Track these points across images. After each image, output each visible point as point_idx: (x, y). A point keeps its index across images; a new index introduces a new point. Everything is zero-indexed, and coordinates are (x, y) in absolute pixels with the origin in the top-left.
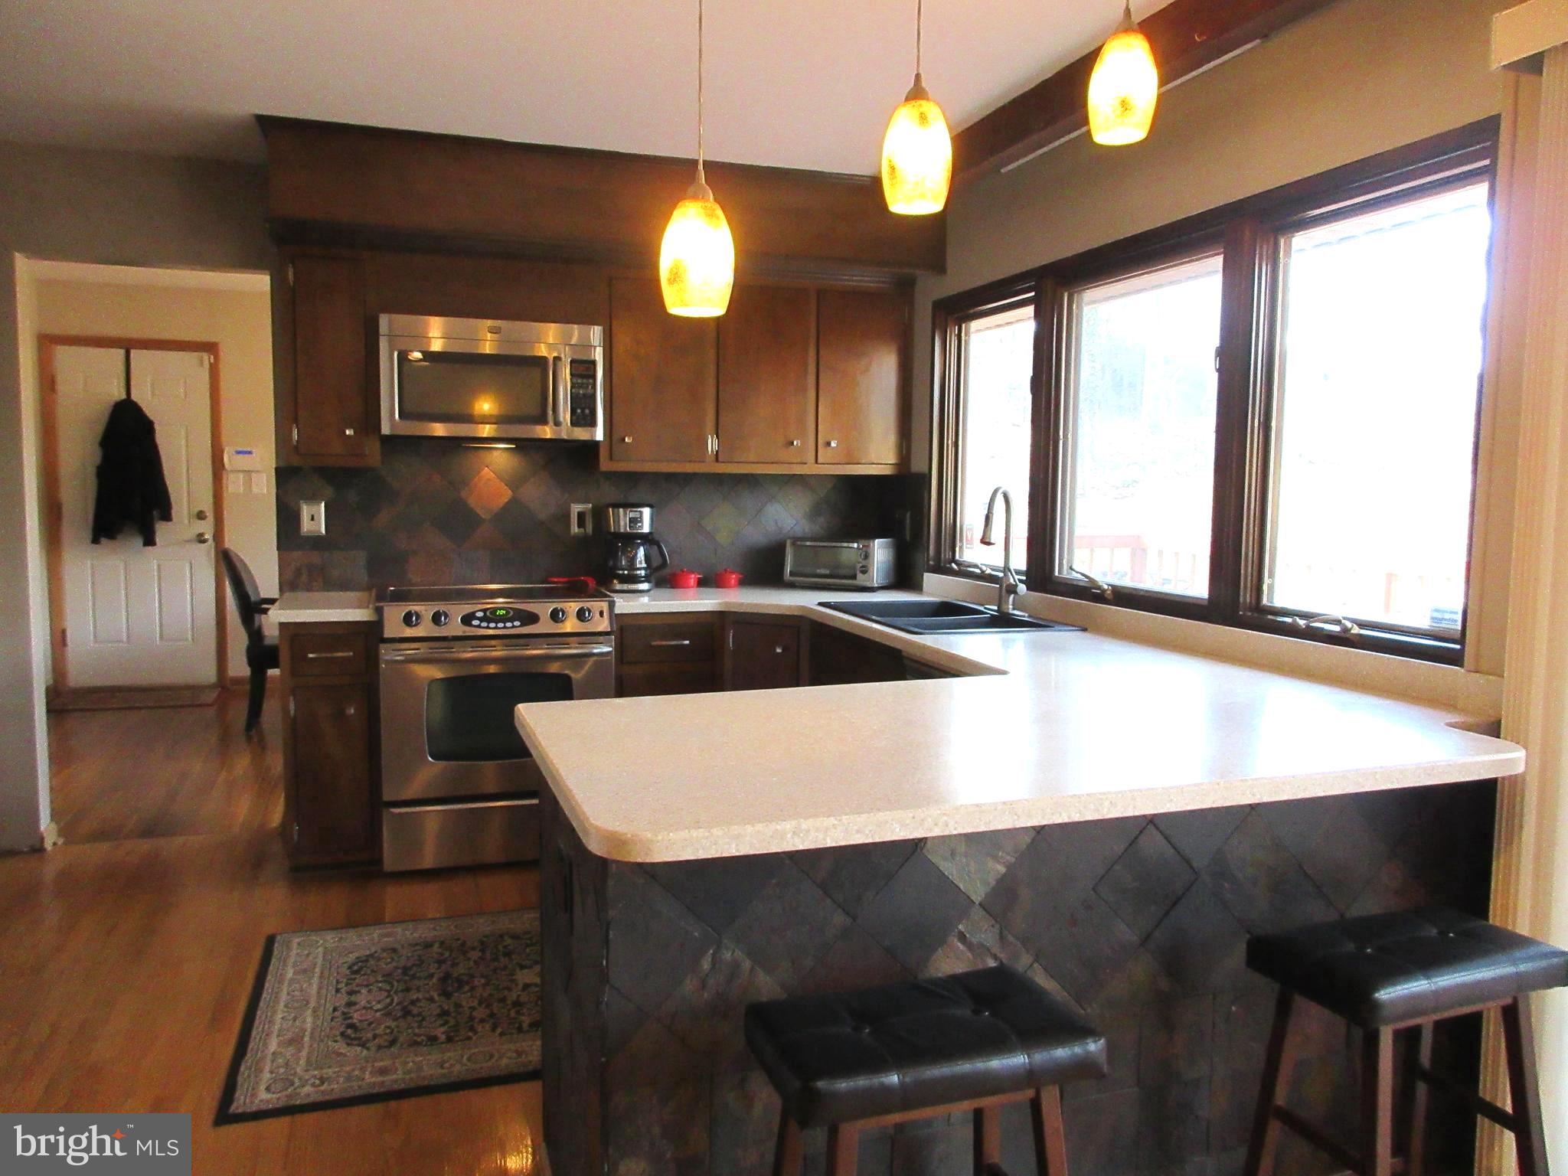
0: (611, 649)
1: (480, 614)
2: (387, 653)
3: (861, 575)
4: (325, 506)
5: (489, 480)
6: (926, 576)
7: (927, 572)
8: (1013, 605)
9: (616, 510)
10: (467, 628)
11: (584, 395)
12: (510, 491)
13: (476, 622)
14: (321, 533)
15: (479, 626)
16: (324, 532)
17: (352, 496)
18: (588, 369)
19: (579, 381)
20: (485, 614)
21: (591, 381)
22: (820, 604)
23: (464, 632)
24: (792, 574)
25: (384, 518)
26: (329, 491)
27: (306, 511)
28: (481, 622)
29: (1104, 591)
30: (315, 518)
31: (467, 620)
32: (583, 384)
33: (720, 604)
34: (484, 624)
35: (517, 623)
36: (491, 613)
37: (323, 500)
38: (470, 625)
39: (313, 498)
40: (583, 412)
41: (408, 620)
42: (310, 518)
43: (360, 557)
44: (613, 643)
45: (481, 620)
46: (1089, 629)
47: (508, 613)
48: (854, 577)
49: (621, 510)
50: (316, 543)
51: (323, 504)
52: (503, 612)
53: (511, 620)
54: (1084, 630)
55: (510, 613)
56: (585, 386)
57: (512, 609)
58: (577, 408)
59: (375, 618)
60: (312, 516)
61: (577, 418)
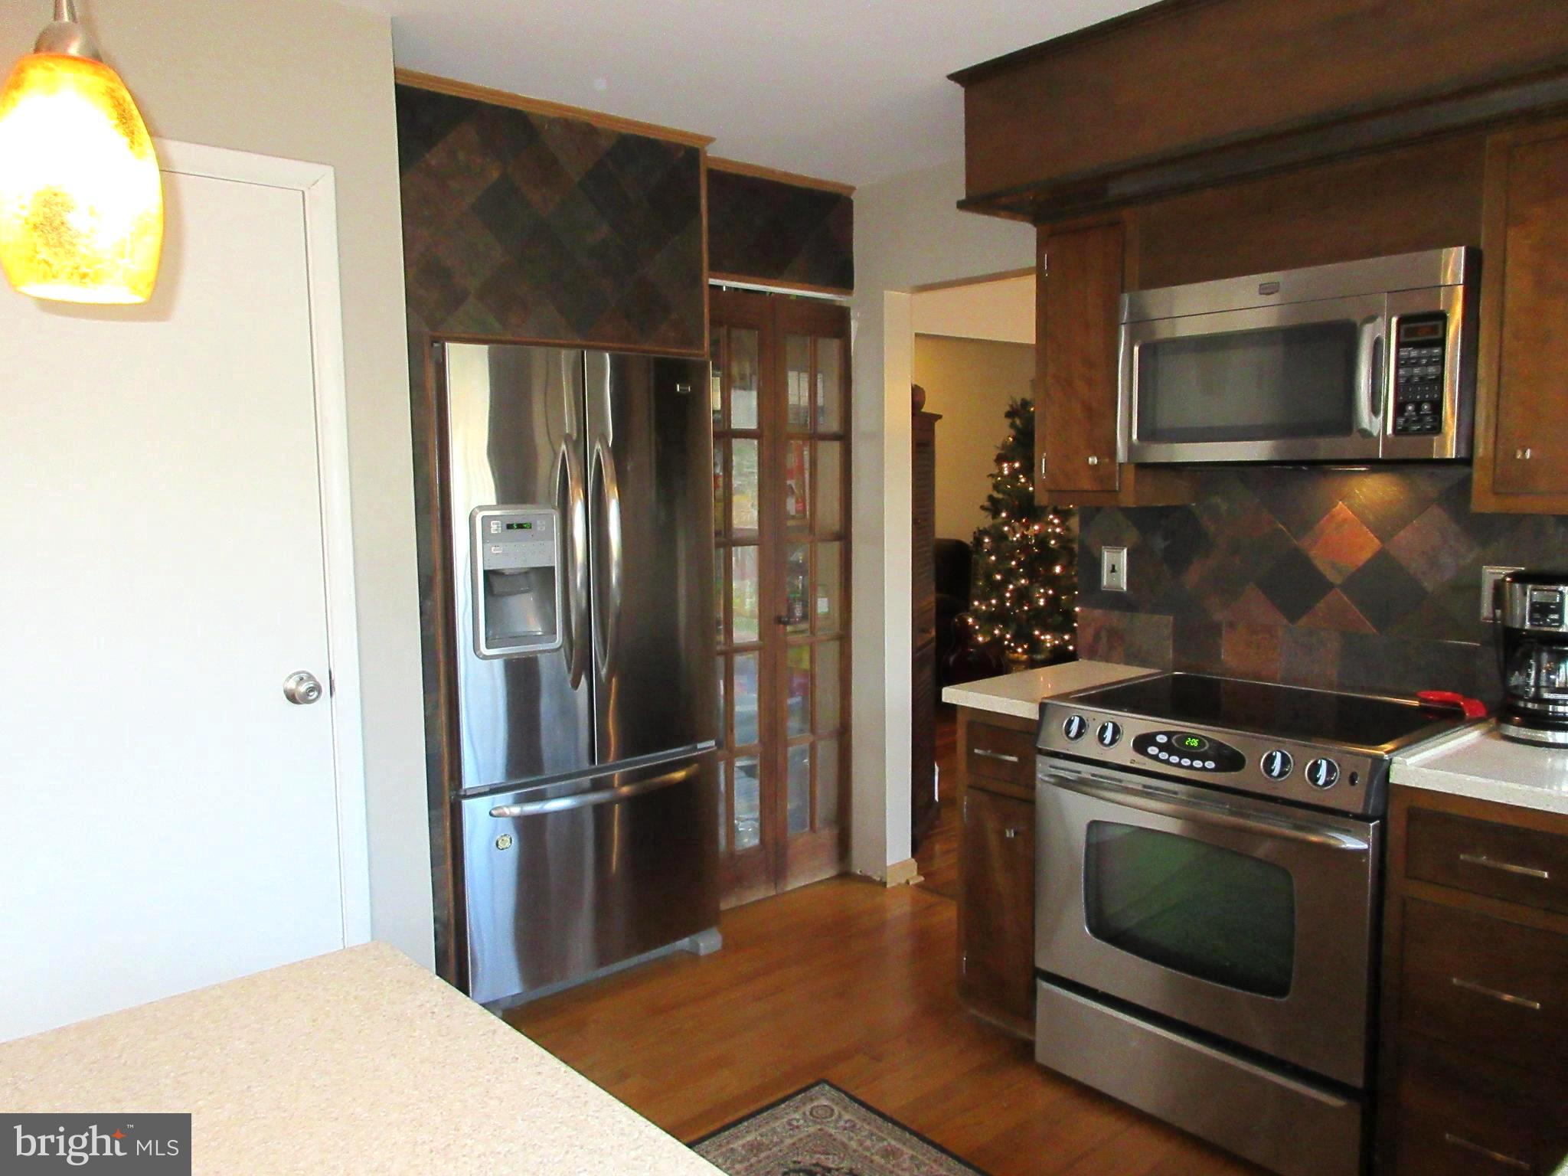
0: (1365, 846)
1: (1162, 739)
2: (1044, 768)
4: (1128, 554)
5: (1345, 520)
9: (1511, 586)
10: (1139, 757)
11: (1422, 378)
12: (1376, 541)
13: (1153, 750)
14: (1122, 589)
15: (1155, 758)
16: (1125, 588)
17: (1158, 542)
18: (1433, 330)
19: (1414, 353)
20: (1169, 739)
21: (1437, 351)
23: (1133, 761)
25: (1193, 576)
26: (1133, 535)
27: (1107, 557)
28: (1161, 751)
30: (1116, 568)
31: (1142, 743)
32: (1420, 358)
34: (1164, 756)
35: (1210, 765)
36: (1177, 741)
37: (1125, 546)
38: (1145, 753)
39: (1116, 543)
40: (1418, 408)
42: (1111, 569)
43: (1164, 623)
44: (1371, 837)
45: (1162, 747)
47: (1201, 744)
50: (1115, 600)
51: (1125, 551)
52: (1195, 743)
53: (1204, 758)
55: (1204, 745)
56: (1424, 361)
57: (1209, 740)
58: (1406, 403)
59: (1035, 716)
60: (1113, 566)
61: (1406, 421)
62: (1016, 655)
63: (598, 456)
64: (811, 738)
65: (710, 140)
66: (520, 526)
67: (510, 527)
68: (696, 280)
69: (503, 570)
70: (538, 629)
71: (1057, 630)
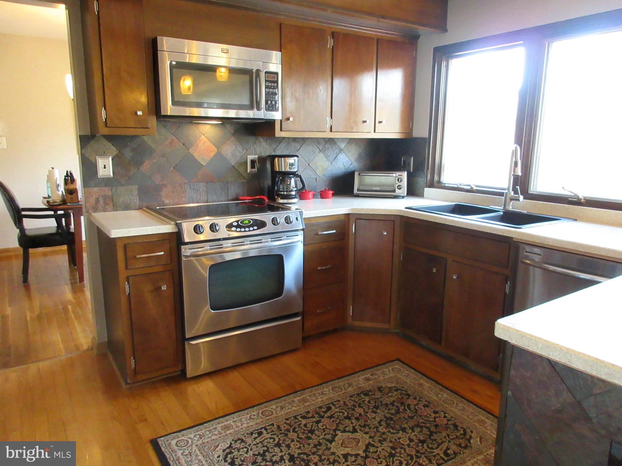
1: (235, 224)
2: (186, 251)
3: (398, 190)
4: (112, 159)
5: (205, 142)
6: (426, 189)
7: (426, 187)
8: (512, 206)
9: (280, 159)
10: (230, 233)
11: (272, 93)
12: (216, 149)
13: (234, 229)
14: (110, 176)
15: (236, 231)
16: (112, 175)
17: (128, 153)
18: (274, 77)
19: (270, 84)
20: (238, 223)
21: (275, 85)
22: (406, 208)
23: (229, 235)
24: (358, 190)
25: (147, 166)
26: (114, 151)
27: (100, 162)
28: (237, 228)
29: (581, 199)
31: (229, 227)
32: (271, 86)
33: (350, 209)
34: (238, 230)
35: (256, 228)
36: (241, 223)
38: (231, 230)
39: (104, 154)
40: (271, 103)
41: (197, 229)
42: (103, 167)
43: (134, 189)
44: (303, 235)
46: (578, 220)
47: (250, 222)
48: (394, 191)
49: (283, 159)
50: (107, 182)
51: (111, 157)
52: (247, 222)
53: (252, 226)
54: (576, 220)
55: (251, 222)
56: (272, 87)
57: (252, 219)
58: (268, 100)
59: (175, 230)
60: (105, 166)
61: (269, 106)
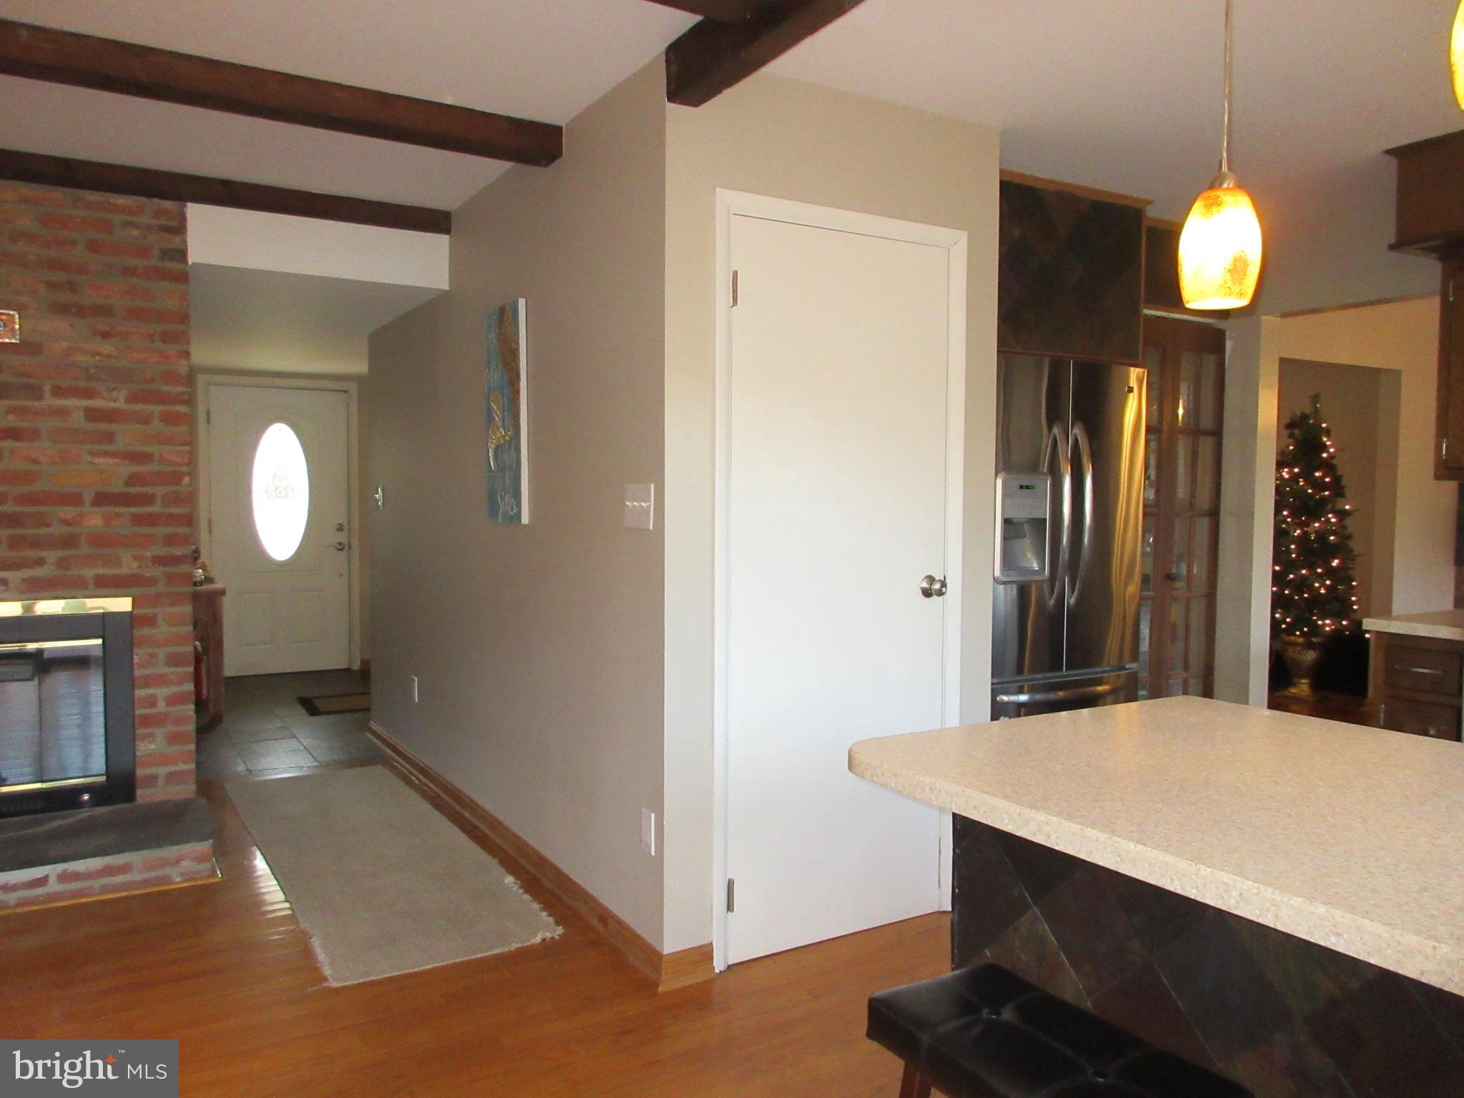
62: (1292, 638)
63: (1076, 441)
64: (1185, 675)
65: (1149, 202)
66: (1028, 487)
67: (1021, 487)
68: (1137, 312)
69: (1013, 518)
70: (1036, 566)
71: (1337, 616)
